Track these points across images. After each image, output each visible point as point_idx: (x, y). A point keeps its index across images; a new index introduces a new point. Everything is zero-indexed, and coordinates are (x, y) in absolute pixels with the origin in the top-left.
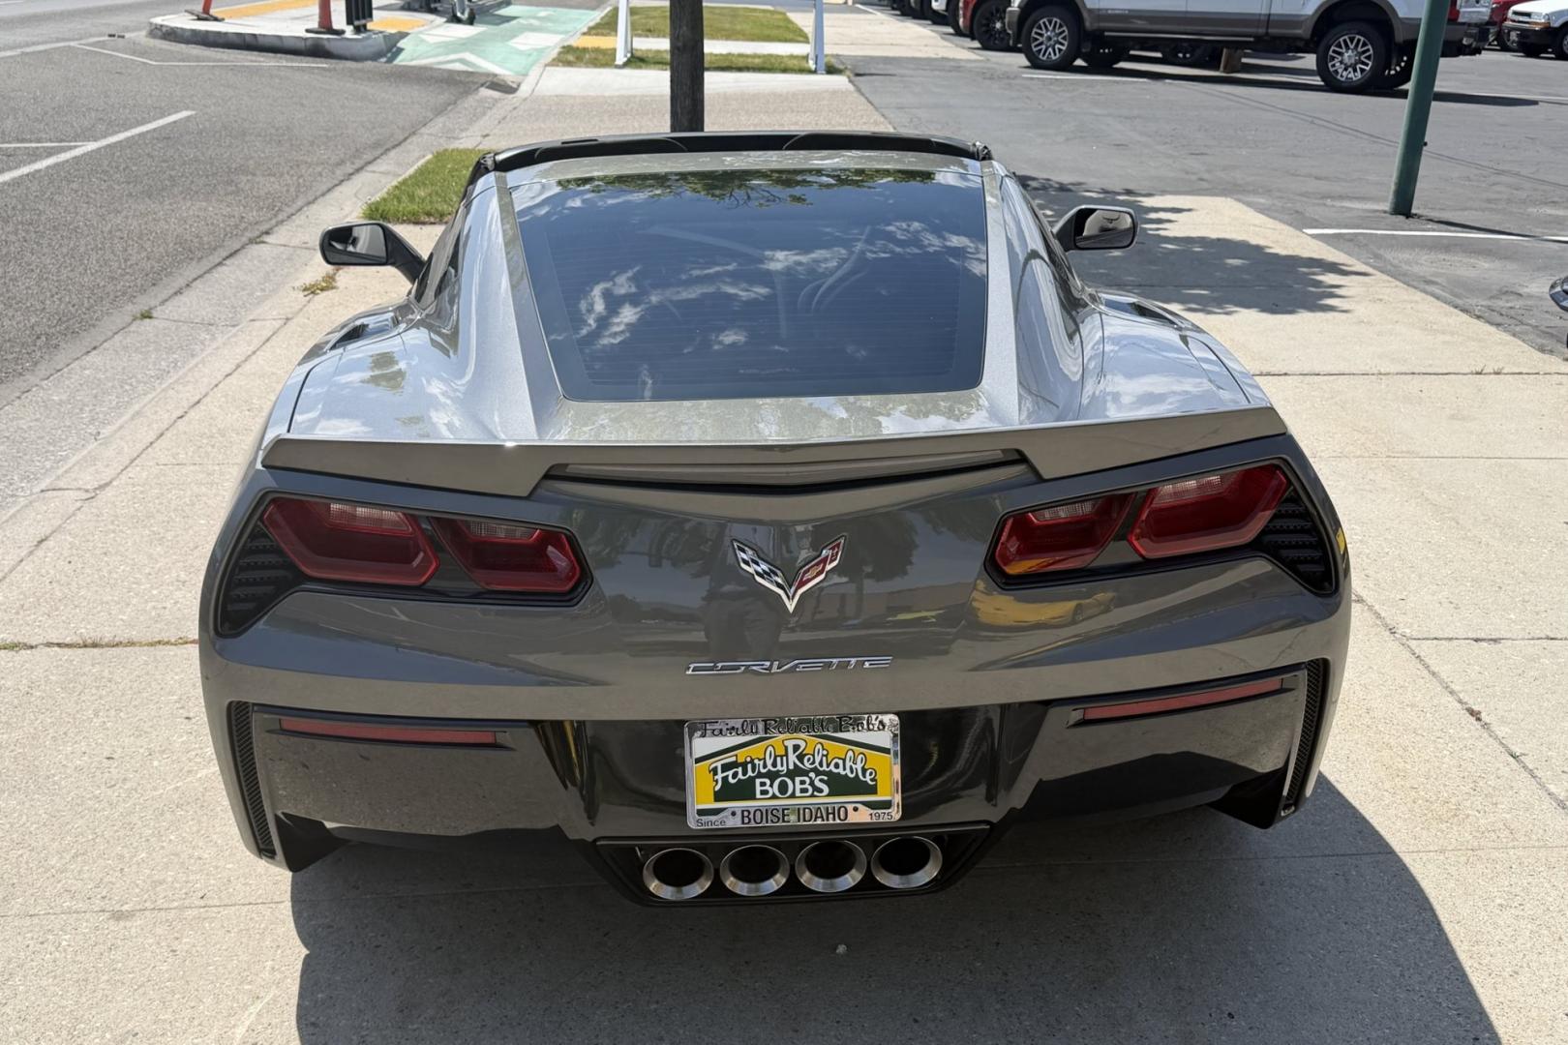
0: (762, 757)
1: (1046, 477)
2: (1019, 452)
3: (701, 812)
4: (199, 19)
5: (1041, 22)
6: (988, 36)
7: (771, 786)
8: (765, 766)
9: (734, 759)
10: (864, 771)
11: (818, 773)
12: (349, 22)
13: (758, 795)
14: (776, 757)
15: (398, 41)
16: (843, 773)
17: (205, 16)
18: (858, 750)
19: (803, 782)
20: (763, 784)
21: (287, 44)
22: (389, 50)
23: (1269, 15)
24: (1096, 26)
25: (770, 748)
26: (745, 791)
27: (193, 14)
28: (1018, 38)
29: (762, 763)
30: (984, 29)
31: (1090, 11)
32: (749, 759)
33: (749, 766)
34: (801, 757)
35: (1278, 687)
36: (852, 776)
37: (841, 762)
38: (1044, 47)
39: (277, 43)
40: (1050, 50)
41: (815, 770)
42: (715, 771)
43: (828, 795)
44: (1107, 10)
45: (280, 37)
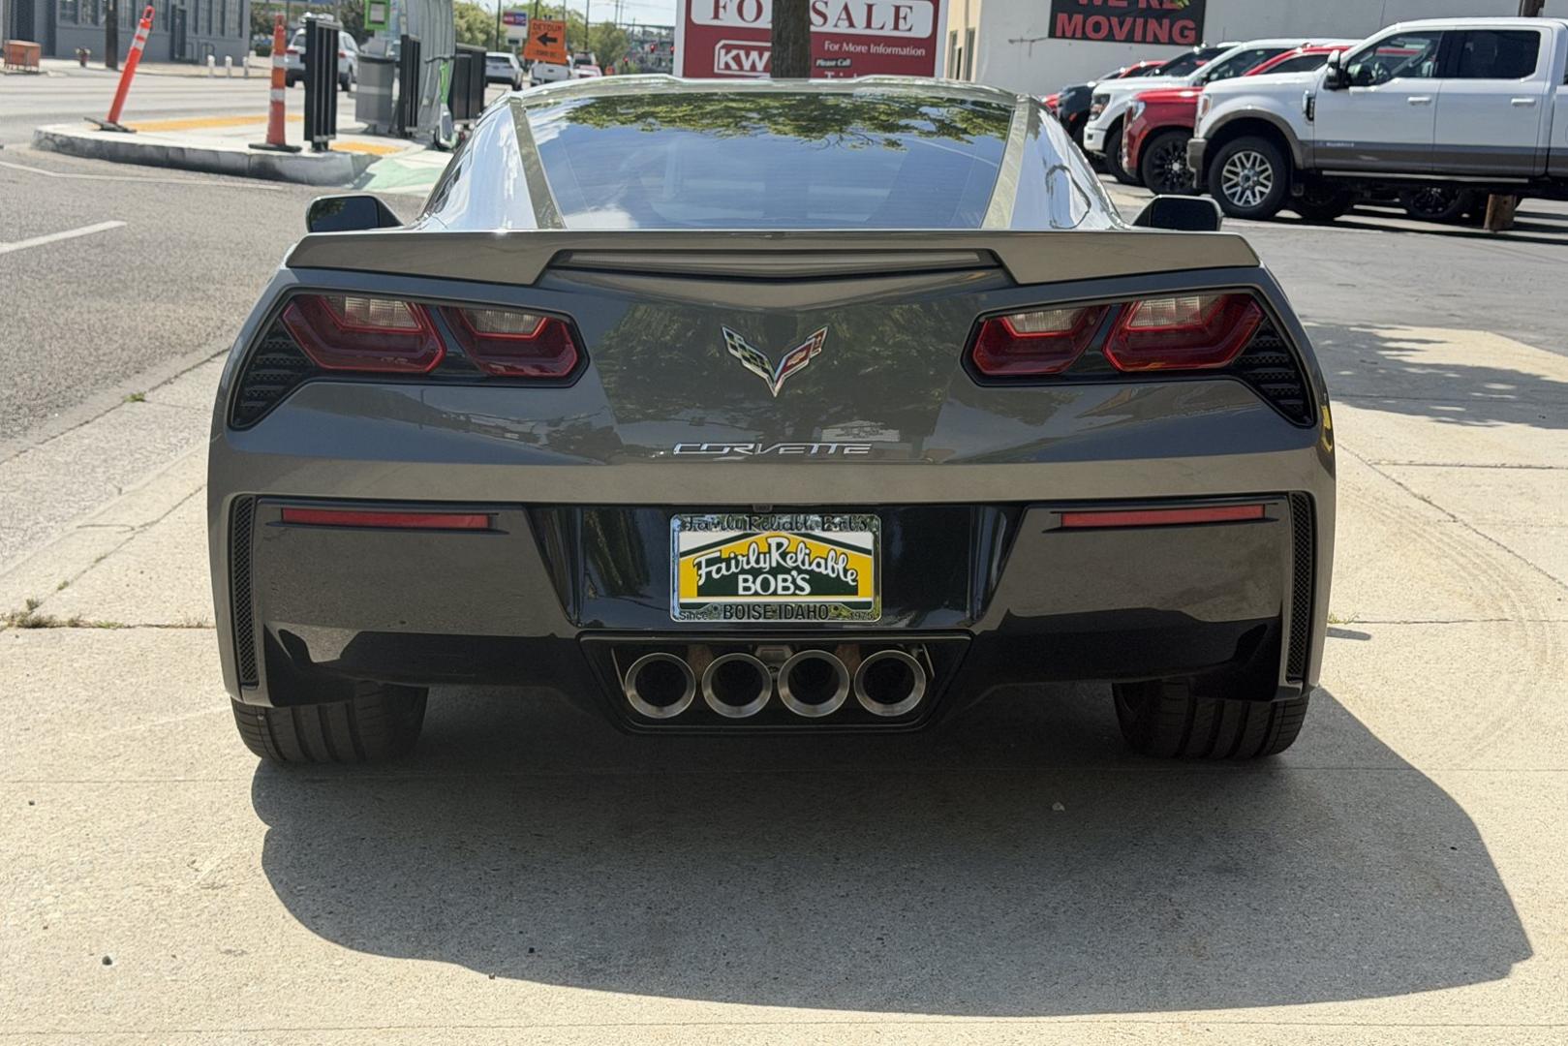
0: (745, 553)
1: (1021, 280)
2: (992, 254)
3: (683, 606)
4: (103, 129)
5: (1236, 157)
6: (1162, 179)
7: (754, 582)
8: (748, 563)
9: (718, 554)
10: (845, 571)
11: (800, 571)
12: (308, 136)
13: (741, 592)
14: (759, 554)
15: (367, 166)
16: (825, 572)
17: (112, 126)
18: (840, 550)
19: (785, 580)
20: (745, 581)
21: (224, 162)
22: (357, 175)
23: (1549, 149)
24: (1310, 162)
25: (754, 545)
26: (728, 586)
27: (95, 122)
28: (1204, 176)
29: (745, 559)
30: (1157, 171)
31: (1302, 143)
32: (732, 555)
33: (733, 562)
34: (783, 555)
35: (1259, 515)
36: (834, 576)
37: (823, 562)
38: (1239, 189)
39: (212, 160)
40: (1248, 193)
41: (797, 568)
42: (699, 566)
43: (810, 594)
44: (1325, 142)
45: (215, 152)
